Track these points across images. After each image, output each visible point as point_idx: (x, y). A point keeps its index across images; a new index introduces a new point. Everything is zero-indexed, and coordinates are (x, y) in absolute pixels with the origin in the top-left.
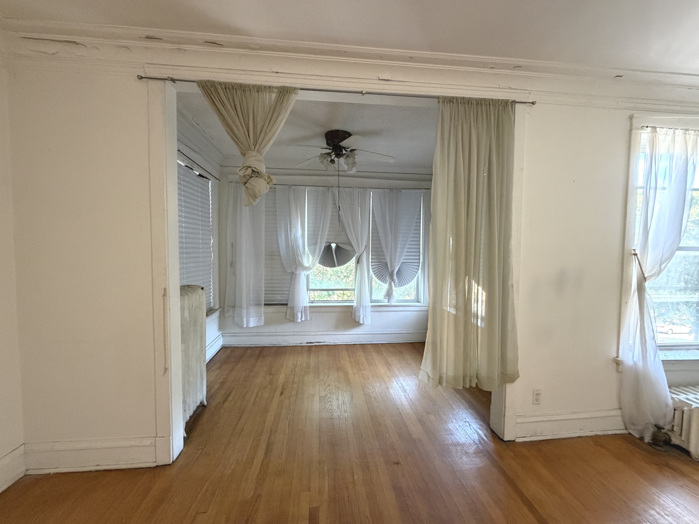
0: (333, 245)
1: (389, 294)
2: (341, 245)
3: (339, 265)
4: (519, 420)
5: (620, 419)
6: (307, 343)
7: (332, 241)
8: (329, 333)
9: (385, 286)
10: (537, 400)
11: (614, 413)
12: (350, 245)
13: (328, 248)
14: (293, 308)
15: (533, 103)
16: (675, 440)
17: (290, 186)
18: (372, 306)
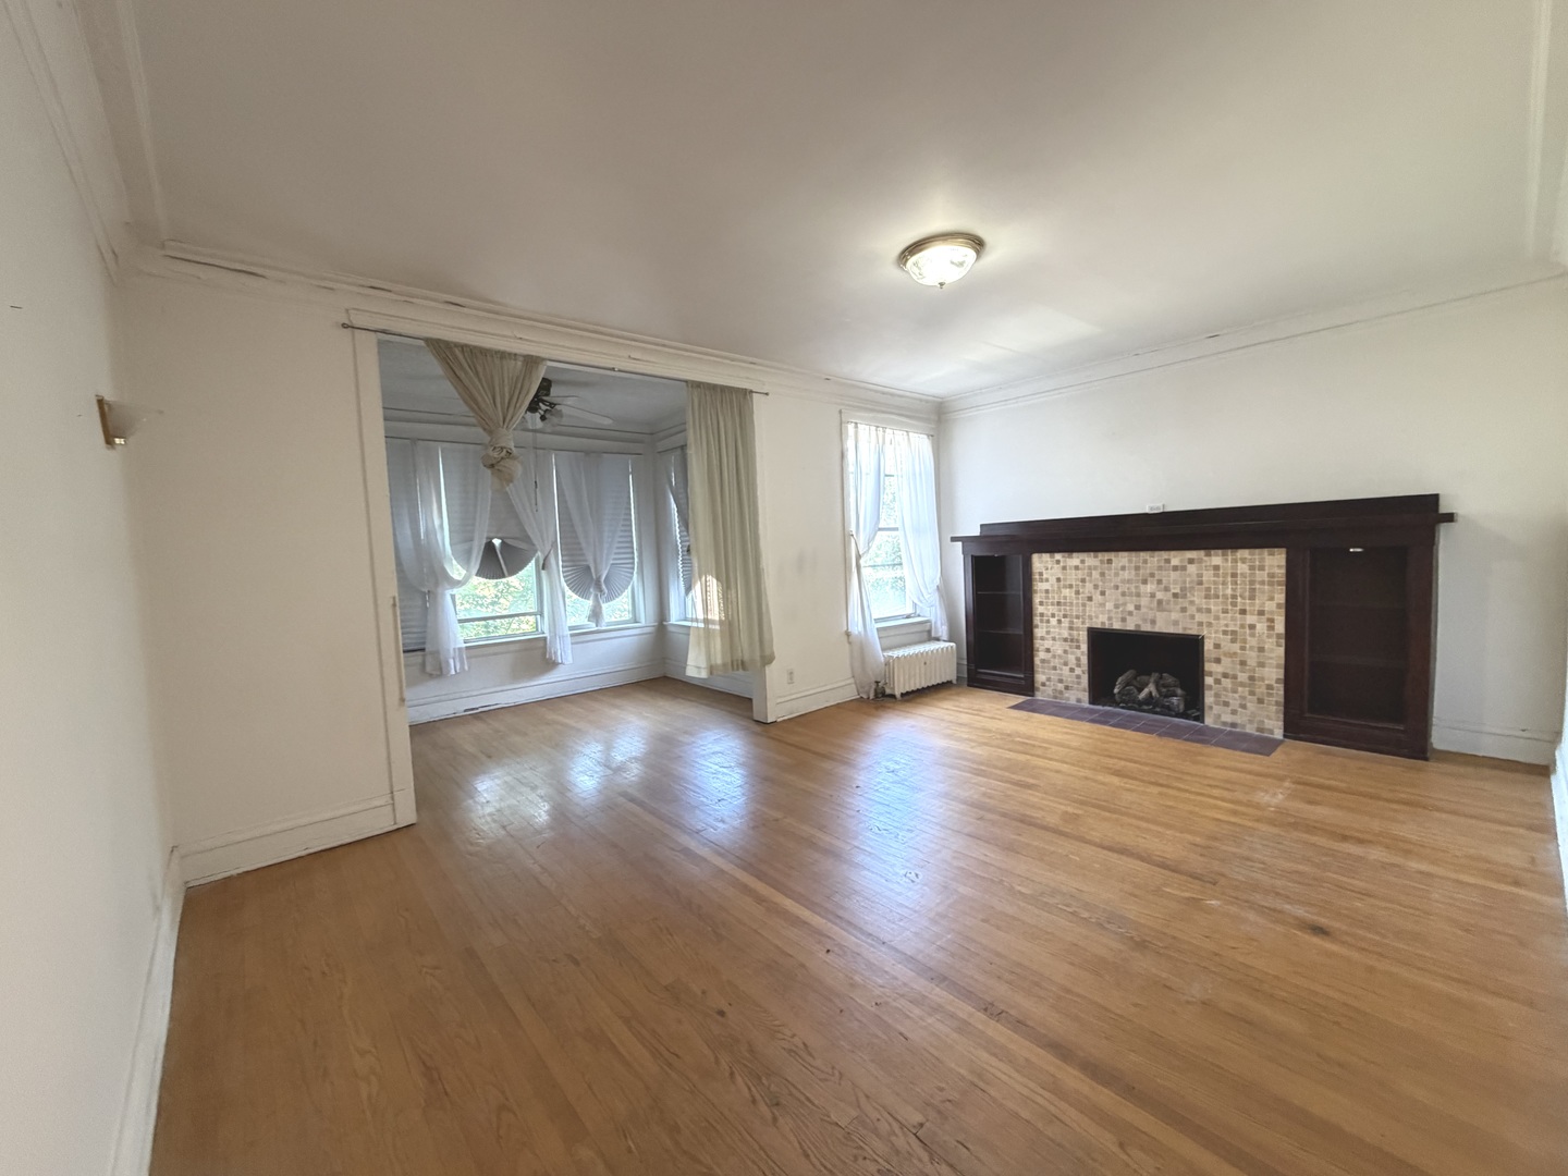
0: (497, 542)
1: (596, 615)
2: (509, 541)
3: (513, 572)
4: (779, 700)
5: (854, 686)
6: (466, 711)
7: (492, 535)
8: (505, 688)
9: (589, 603)
10: (791, 679)
11: (849, 682)
12: (527, 539)
13: (489, 547)
14: (436, 653)
15: (767, 394)
16: (888, 691)
17: (414, 441)
18: (572, 635)
